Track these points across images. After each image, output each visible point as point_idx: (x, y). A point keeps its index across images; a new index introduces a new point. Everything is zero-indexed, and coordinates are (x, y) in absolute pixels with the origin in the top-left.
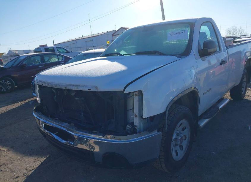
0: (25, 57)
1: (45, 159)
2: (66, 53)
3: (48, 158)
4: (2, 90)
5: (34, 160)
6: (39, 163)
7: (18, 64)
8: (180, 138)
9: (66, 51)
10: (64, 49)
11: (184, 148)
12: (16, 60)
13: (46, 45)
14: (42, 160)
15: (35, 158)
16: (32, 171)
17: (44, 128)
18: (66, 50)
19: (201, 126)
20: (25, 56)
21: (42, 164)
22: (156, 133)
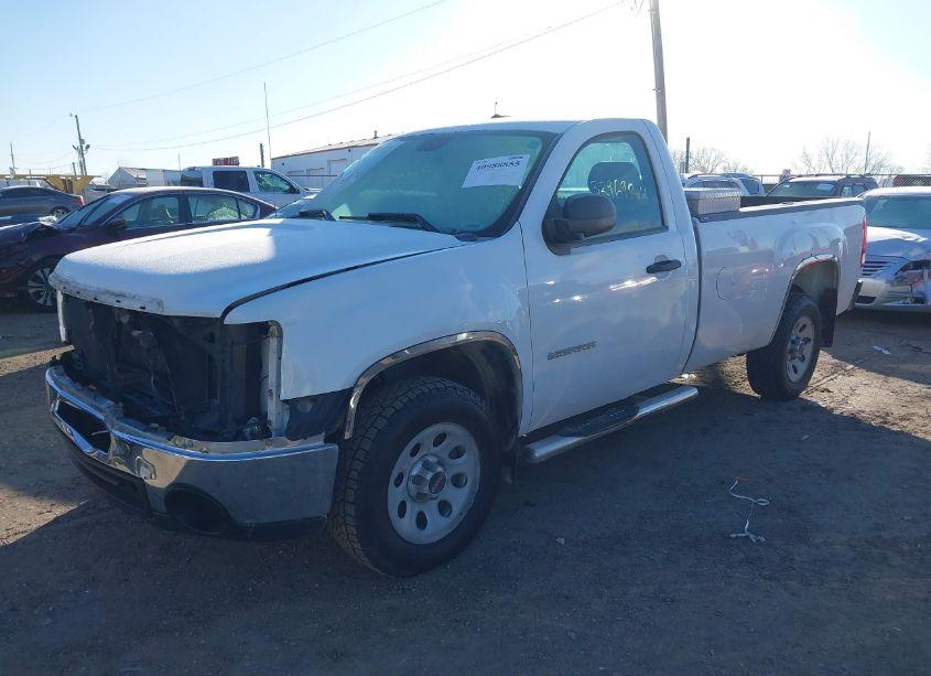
0: (129, 197)
1: (72, 508)
2: (286, 192)
3: (80, 507)
4: (41, 301)
5: (39, 510)
6: (51, 517)
7: (99, 221)
8: (429, 476)
9: (288, 187)
10: (282, 179)
11: (456, 509)
12: (95, 205)
13: (234, 161)
14: (60, 510)
15: (46, 504)
16: (22, 535)
17: (59, 412)
18: (289, 184)
19: (537, 455)
20: (127, 194)
21: (57, 520)
22: (317, 444)
